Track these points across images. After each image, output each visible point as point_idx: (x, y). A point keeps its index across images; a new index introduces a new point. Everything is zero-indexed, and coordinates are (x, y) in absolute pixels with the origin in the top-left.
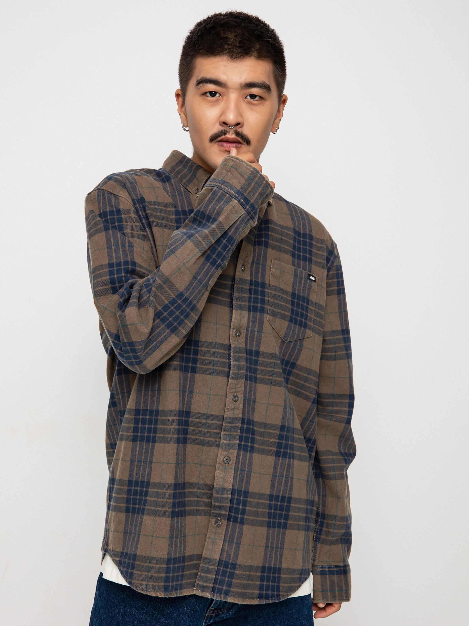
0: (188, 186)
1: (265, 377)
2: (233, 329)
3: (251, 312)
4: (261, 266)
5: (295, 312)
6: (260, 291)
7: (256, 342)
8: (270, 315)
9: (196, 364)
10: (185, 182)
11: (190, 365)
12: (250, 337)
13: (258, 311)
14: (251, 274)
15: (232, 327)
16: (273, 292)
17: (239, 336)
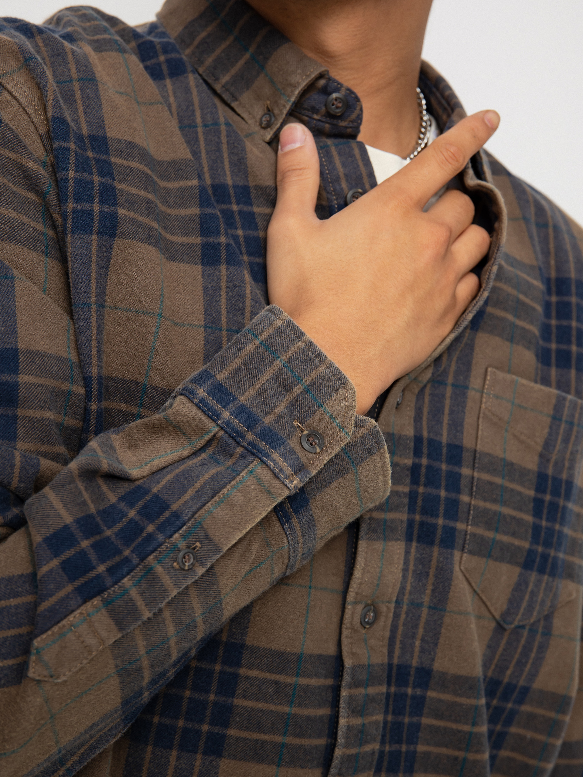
0: (236, 99)
1: (443, 751)
2: (356, 603)
3: (414, 544)
4: (449, 391)
5: (543, 534)
6: (443, 474)
7: (423, 640)
8: (470, 552)
9: (226, 725)
10: (227, 83)
11: (205, 728)
12: (404, 625)
13: (437, 541)
14: (418, 419)
15: (351, 596)
16: (486, 477)
17: (371, 624)
